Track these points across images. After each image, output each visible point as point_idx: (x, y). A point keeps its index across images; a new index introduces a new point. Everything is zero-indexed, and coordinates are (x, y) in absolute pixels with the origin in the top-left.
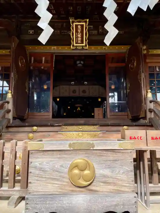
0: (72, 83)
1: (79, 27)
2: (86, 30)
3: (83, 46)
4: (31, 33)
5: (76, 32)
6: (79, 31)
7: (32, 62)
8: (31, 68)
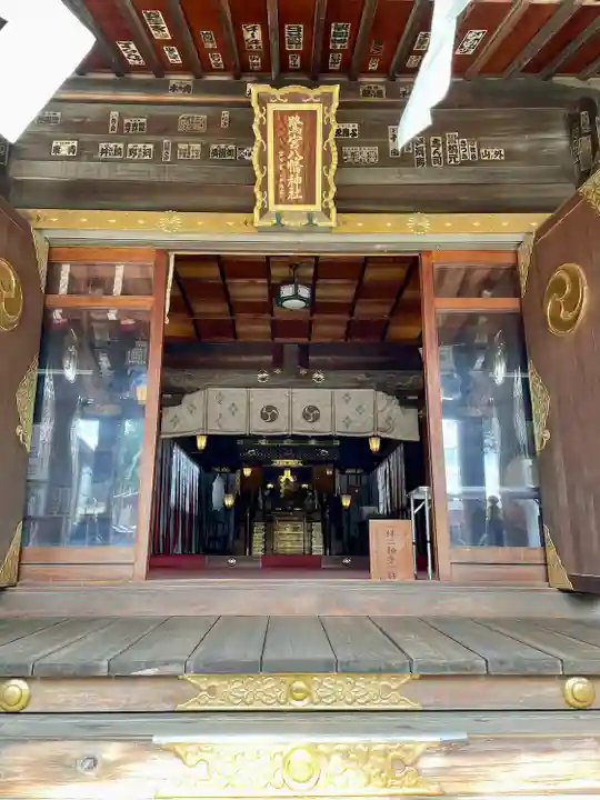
0: (263, 379)
1: (294, 122)
2: (325, 137)
3: (310, 216)
4: (64, 151)
5: (277, 148)
6: (294, 142)
7: (63, 288)
8: (57, 315)
